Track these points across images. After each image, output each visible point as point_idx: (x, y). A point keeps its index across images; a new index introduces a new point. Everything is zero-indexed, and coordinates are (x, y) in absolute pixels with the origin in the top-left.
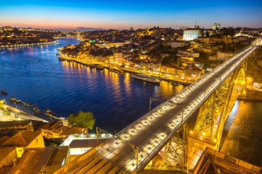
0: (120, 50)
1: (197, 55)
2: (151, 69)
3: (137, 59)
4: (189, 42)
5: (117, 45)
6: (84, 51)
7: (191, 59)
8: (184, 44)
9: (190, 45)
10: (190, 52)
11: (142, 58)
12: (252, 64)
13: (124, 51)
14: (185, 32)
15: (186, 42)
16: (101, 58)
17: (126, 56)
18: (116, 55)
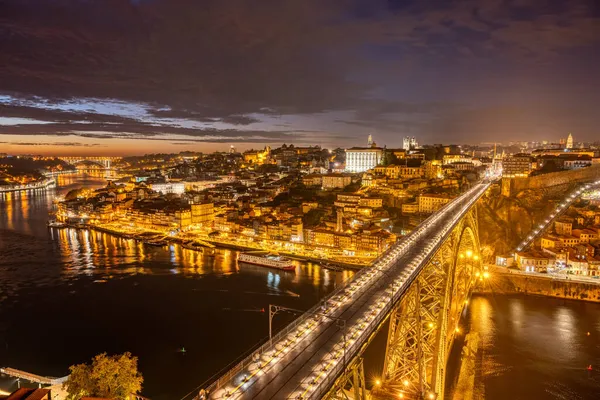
0: (206, 197)
1: (377, 203)
2: (279, 238)
3: (246, 216)
4: (358, 177)
5: (201, 186)
6: (118, 203)
7: (367, 212)
8: (348, 180)
9: (359, 183)
10: (363, 197)
11: (258, 213)
12: (488, 218)
13: (217, 199)
14: (349, 155)
15: (353, 176)
16: (160, 216)
17: (222, 210)
18: (198, 209)
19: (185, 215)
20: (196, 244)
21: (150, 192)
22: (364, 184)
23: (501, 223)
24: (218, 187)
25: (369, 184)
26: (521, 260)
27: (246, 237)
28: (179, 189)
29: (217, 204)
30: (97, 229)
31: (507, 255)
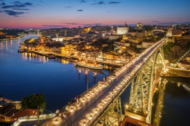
0: (70, 42)
1: (128, 45)
3: (83, 49)
4: (121, 36)
6: (41, 44)
7: (124, 47)
8: (118, 37)
9: (122, 38)
10: (123, 42)
11: (87, 48)
13: (74, 43)
14: (118, 29)
15: (119, 35)
16: (54, 49)
17: (75, 47)
18: (67, 46)
19: (63, 48)
20: (66, 58)
21: (52, 41)
22: (124, 38)
23: (172, 52)
24: (74, 39)
25: (125, 38)
26: (179, 64)
27: (83, 56)
28: (61, 40)
29: (73, 45)
30: (34, 53)
31: (174, 63)
